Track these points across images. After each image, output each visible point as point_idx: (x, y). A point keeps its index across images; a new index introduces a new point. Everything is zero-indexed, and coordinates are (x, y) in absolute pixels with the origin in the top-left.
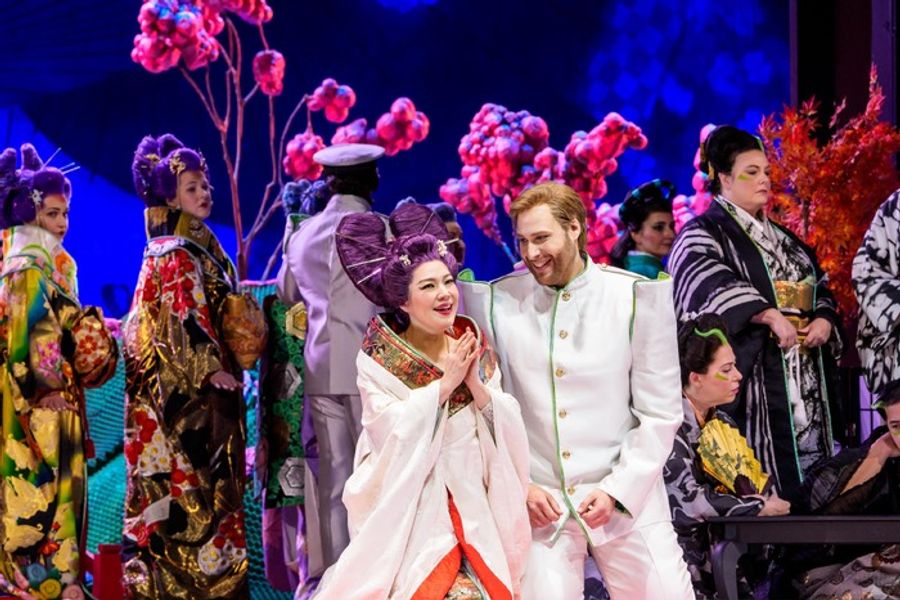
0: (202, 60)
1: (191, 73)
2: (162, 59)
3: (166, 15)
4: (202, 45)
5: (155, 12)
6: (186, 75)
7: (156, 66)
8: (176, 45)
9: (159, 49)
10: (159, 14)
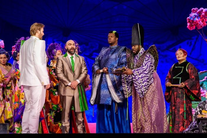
0: (200, 27)
1: (199, 30)
2: (191, 28)
3: (192, 19)
4: (200, 24)
5: (189, 19)
6: (197, 30)
7: (191, 29)
8: (194, 25)
9: (191, 26)
10: (190, 19)
